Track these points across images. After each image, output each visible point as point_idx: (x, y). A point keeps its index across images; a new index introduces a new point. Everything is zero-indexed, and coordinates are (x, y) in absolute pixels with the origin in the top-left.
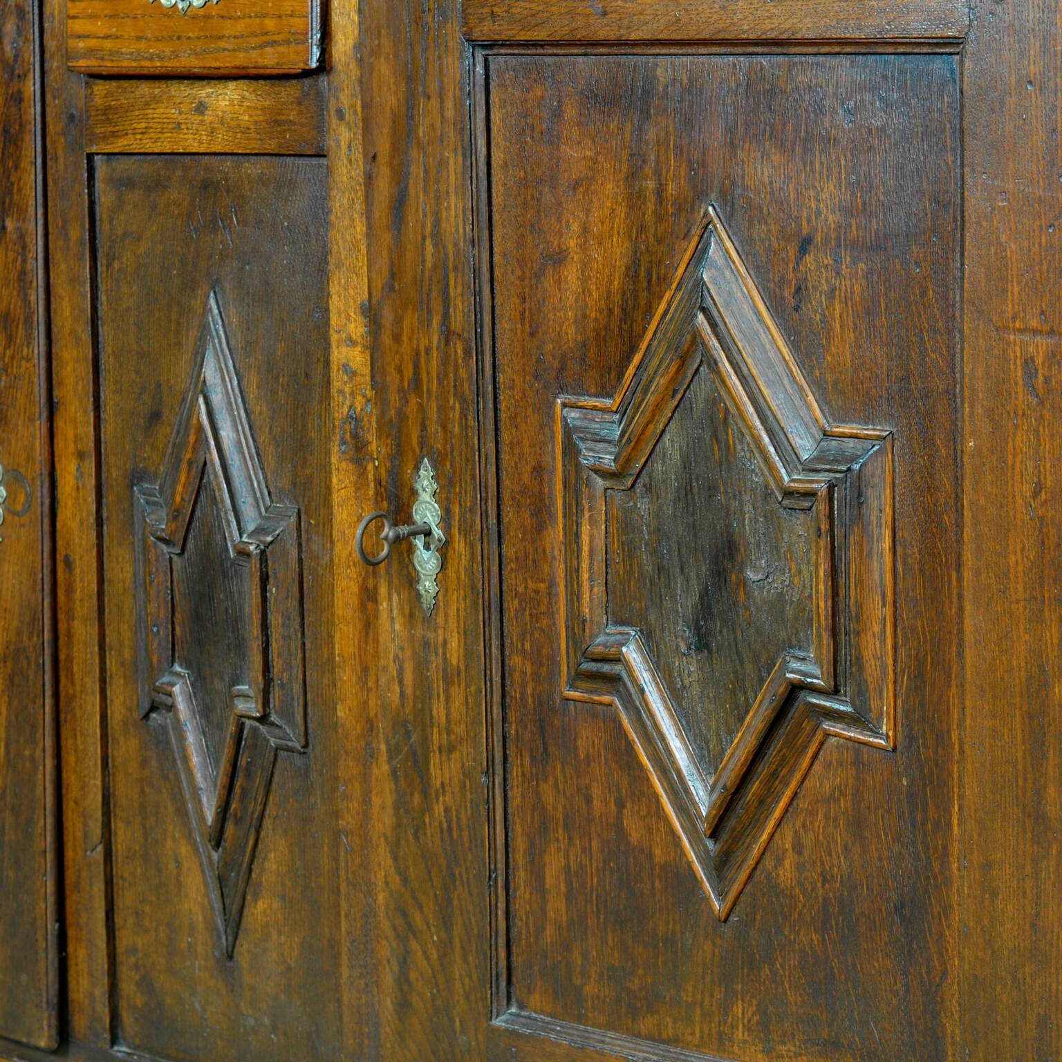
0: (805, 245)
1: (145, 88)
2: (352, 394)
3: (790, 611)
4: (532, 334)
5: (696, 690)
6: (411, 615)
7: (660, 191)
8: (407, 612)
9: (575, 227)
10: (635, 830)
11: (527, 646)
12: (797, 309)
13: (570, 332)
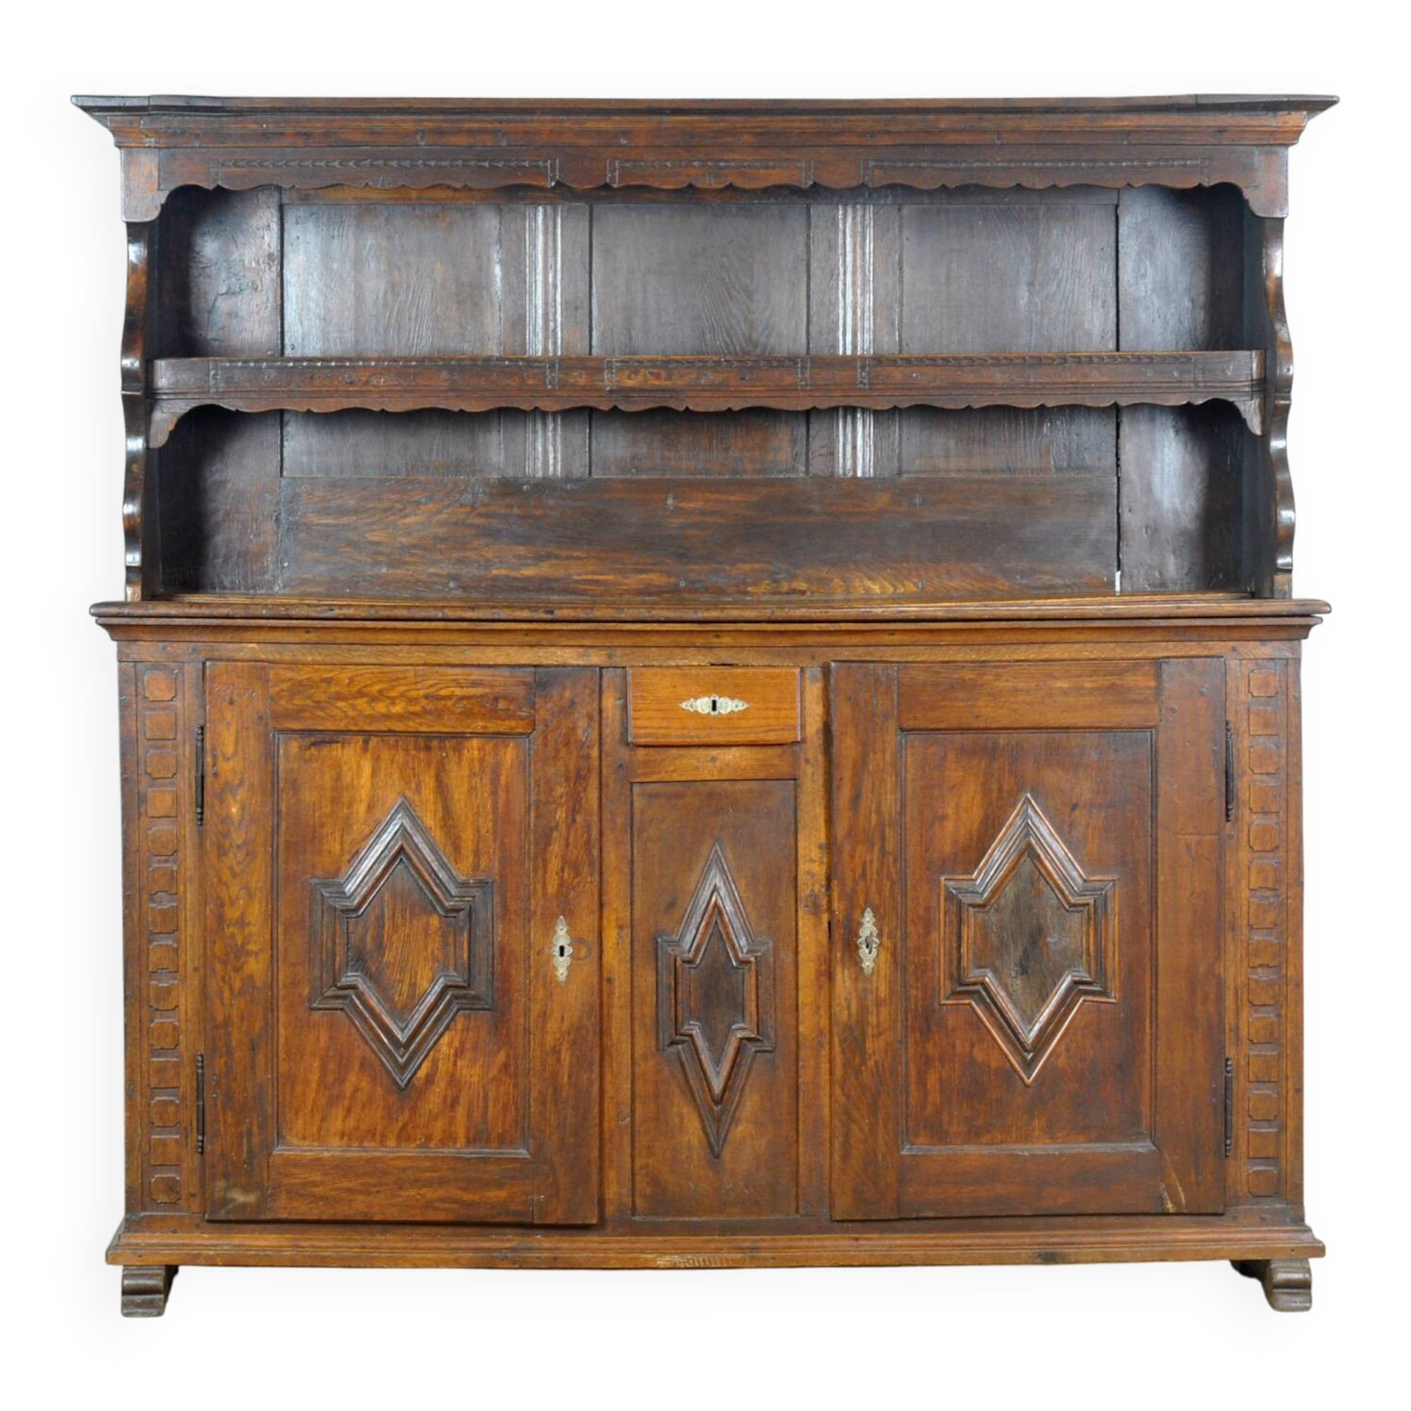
0: (1074, 807)
1: (674, 751)
2: (813, 884)
3: (1069, 954)
4: (926, 851)
5: (1020, 992)
6: (856, 979)
7: (1000, 789)
8: (854, 976)
9: (952, 805)
10: (979, 1055)
11: (919, 985)
12: (1070, 832)
13: (948, 849)
